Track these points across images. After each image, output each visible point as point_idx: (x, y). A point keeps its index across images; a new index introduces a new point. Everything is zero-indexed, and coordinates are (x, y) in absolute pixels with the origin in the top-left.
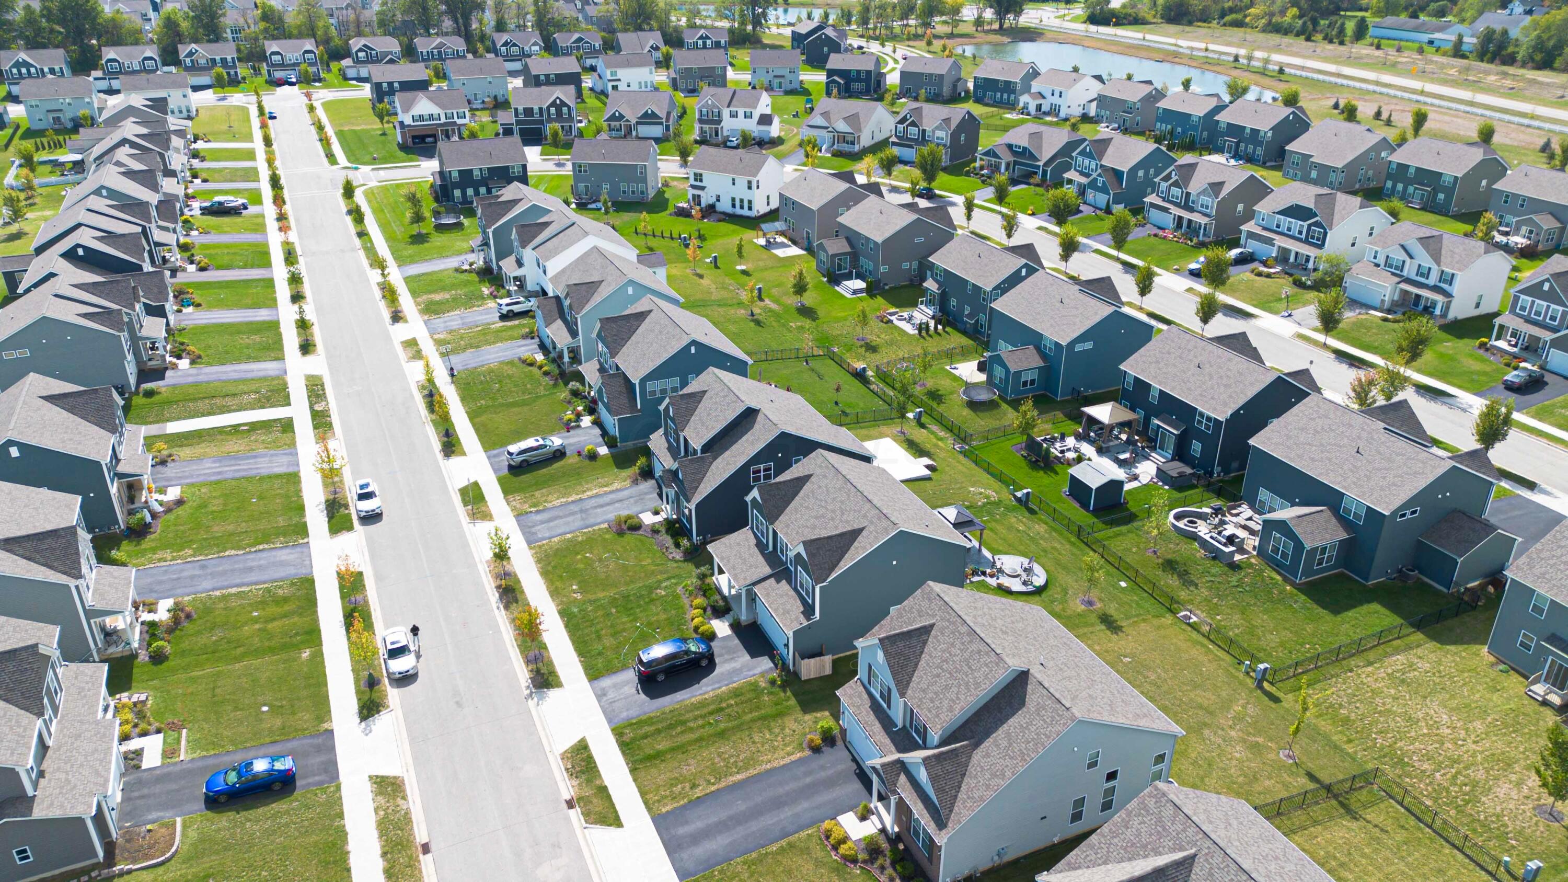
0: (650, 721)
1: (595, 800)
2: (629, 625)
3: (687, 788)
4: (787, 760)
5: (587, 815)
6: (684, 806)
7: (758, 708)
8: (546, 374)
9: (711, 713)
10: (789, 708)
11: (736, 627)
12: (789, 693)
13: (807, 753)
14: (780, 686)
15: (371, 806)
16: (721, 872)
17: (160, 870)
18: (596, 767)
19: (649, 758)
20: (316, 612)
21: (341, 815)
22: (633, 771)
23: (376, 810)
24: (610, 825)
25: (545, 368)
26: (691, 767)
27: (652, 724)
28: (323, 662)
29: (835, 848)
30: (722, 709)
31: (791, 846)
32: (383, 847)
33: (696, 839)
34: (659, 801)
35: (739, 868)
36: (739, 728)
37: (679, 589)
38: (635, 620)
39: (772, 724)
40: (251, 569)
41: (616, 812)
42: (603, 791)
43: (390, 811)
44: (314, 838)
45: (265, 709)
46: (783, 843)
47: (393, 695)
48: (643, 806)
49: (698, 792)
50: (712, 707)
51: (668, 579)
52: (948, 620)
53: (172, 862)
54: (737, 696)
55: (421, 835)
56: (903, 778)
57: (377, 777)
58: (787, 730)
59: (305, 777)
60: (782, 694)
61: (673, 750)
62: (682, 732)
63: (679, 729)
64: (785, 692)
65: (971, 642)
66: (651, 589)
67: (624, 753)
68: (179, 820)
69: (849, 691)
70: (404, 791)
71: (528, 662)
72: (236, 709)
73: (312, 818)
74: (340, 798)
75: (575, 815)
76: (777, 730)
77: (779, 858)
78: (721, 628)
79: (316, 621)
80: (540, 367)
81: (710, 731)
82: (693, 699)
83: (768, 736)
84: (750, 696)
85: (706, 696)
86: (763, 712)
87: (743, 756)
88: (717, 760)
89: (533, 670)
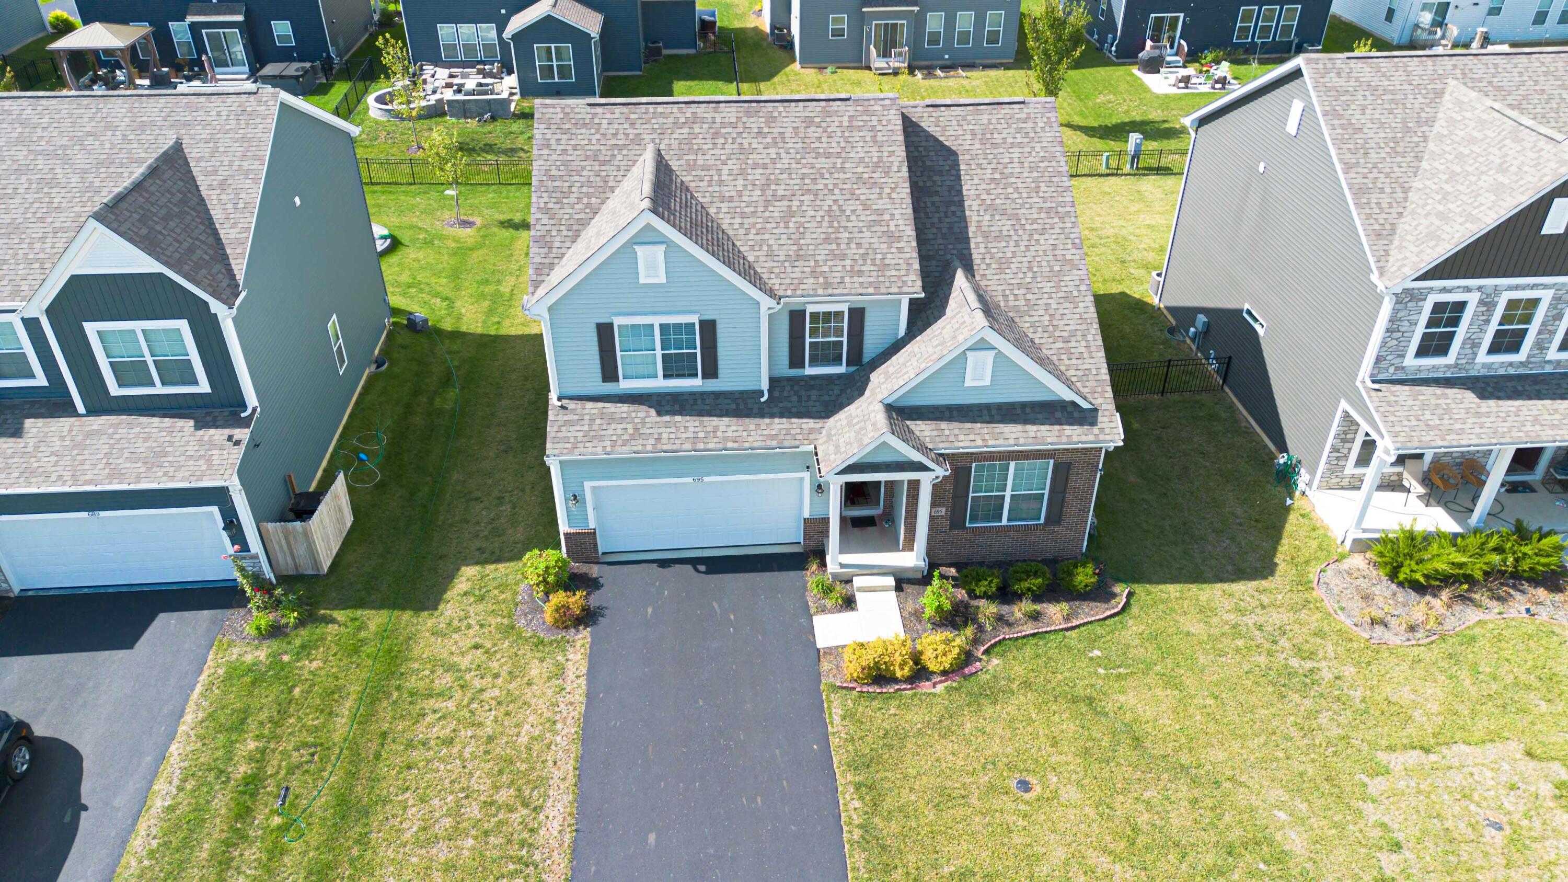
4: (577, 686)
7: (333, 694)
9: (244, 813)
10: (384, 634)
12: (339, 615)
13: (583, 637)
14: (301, 623)
29: (920, 673)
30: (252, 784)
39: (412, 683)
46: (845, 778)
50: (222, 802)
54: (239, 726)
58: (464, 662)
60: (333, 629)
69: (575, 432)
76: (445, 680)
77: (889, 803)
81: (314, 837)
82: (137, 843)
83: (451, 705)
84: (267, 697)
85: (158, 804)
86: (355, 688)
87: (480, 783)
88: (441, 852)
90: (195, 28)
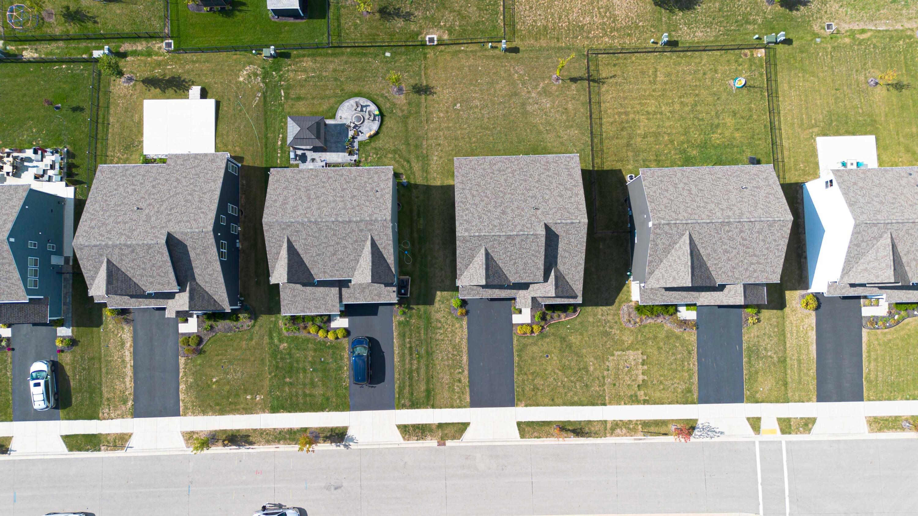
1: (446, 432)
2: (308, 375)
3: (459, 384)
4: (466, 330)
5: (454, 438)
6: (471, 390)
7: (419, 328)
9: (411, 354)
10: (425, 312)
11: (346, 315)
12: (415, 307)
13: (466, 318)
14: (407, 310)
16: (518, 387)
18: (422, 425)
19: (428, 396)
22: (433, 407)
24: (466, 428)
26: (444, 378)
27: (404, 387)
30: (411, 347)
31: (519, 351)
34: (461, 401)
35: (520, 378)
36: (428, 344)
37: (286, 334)
39: (433, 325)
41: (459, 423)
42: (440, 426)
46: (515, 354)
48: (461, 409)
49: (465, 381)
50: (406, 351)
51: (271, 338)
52: (490, 241)
54: (404, 336)
58: (442, 320)
60: (414, 311)
61: (428, 383)
62: (417, 374)
63: (415, 375)
64: (413, 309)
65: (513, 240)
66: (276, 351)
67: (417, 408)
69: (465, 293)
75: (449, 443)
77: (523, 359)
78: (340, 322)
81: (425, 359)
82: (395, 360)
83: (442, 331)
84: (407, 329)
85: (396, 352)
86: (423, 327)
87: (450, 349)
88: (446, 363)
89: (325, 441)
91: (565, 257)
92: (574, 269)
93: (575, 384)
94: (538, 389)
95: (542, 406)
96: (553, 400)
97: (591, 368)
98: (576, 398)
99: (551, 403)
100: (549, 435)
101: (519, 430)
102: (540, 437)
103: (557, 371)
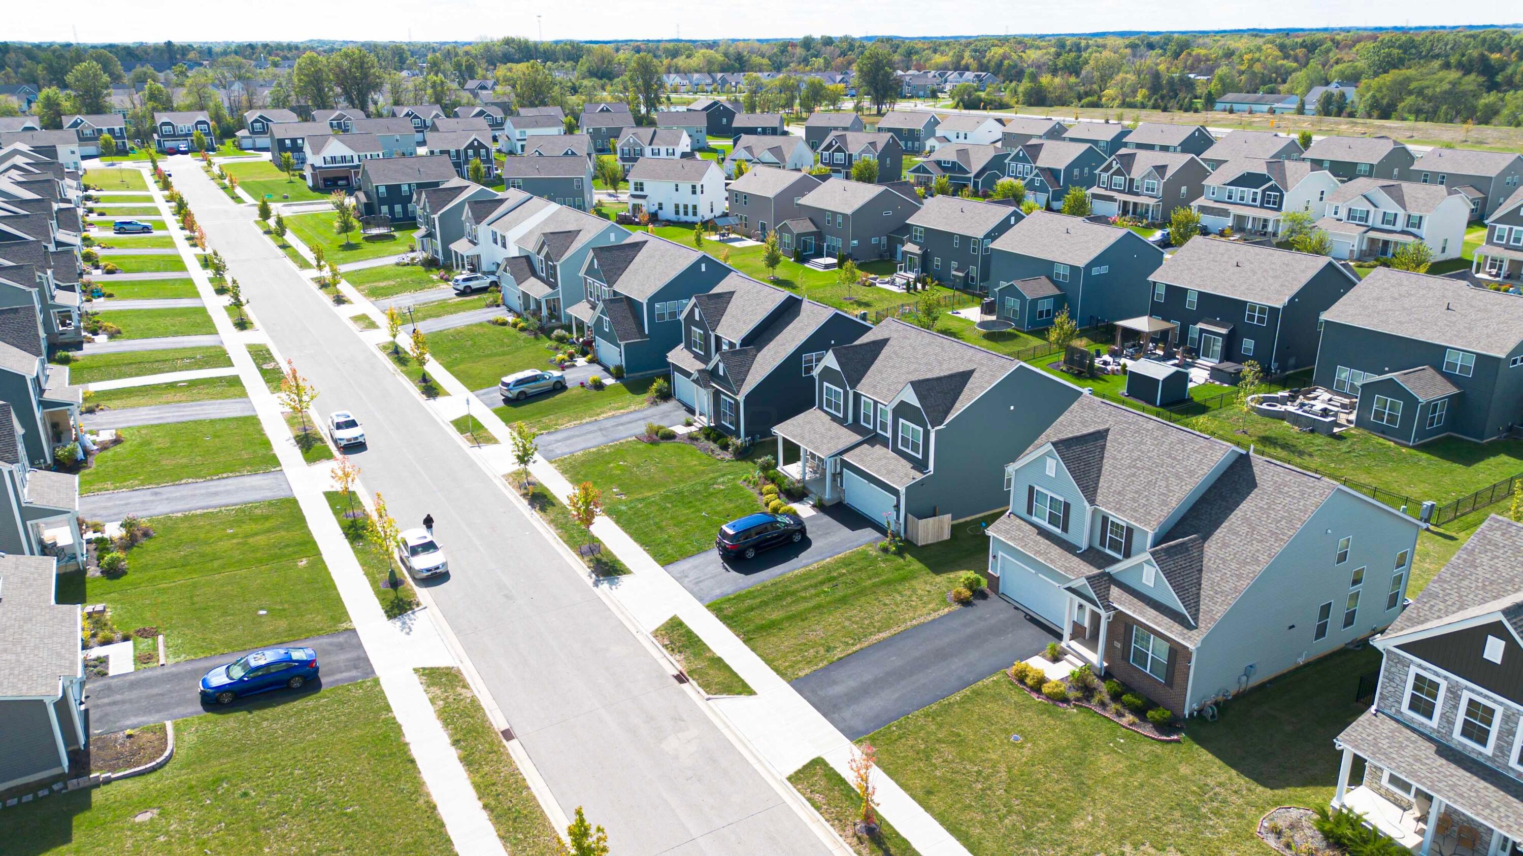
0: (750, 595)
1: (711, 672)
2: (692, 516)
3: (822, 652)
4: (935, 615)
5: (707, 686)
6: (825, 668)
7: (877, 575)
8: (523, 329)
9: (822, 583)
10: (914, 571)
11: (820, 507)
12: (908, 558)
13: (956, 607)
14: (894, 553)
15: (425, 698)
16: (899, 727)
17: (152, 778)
18: (700, 640)
19: (761, 628)
20: (306, 527)
21: (388, 709)
22: (746, 642)
23: (432, 701)
24: (740, 693)
25: (520, 325)
26: (817, 630)
27: (754, 598)
28: (326, 568)
29: (1035, 690)
30: (835, 578)
31: (977, 693)
32: (451, 736)
33: (853, 697)
34: (791, 666)
35: (921, 721)
36: (862, 592)
37: (739, 482)
38: (699, 511)
39: (900, 587)
40: (216, 494)
41: (742, 681)
42: (718, 662)
43: (451, 700)
44: (356, 733)
45: (262, 612)
46: (967, 691)
47: (423, 594)
48: (774, 674)
49: (838, 654)
50: (822, 577)
51: (723, 476)
52: (1126, 422)
53: (167, 768)
54: (848, 565)
55: (499, 722)
56: (1115, 591)
57: (424, 669)
58: (920, 592)
59: (331, 673)
60: (901, 560)
61: (790, 618)
62: (794, 602)
63: (789, 600)
64: (904, 558)
65: (1167, 434)
66: (707, 486)
67: (729, 626)
68: (169, 725)
69: (1002, 527)
70: (463, 680)
71: (582, 554)
72: (225, 614)
73: (350, 713)
74: (382, 692)
75: (691, 689)
76: (908, 593)
77: (968, 706)
78: (805, 510)
79: (309, 534)
80: (515, 325)
81: (828, 599)
82: (797, 571)
83: (900, 598)
84: (863, 564)
85: (811, 567)
86: (885, 578)
87: (878, 618)
88: (847, 623)
89: (591, 560)
90: (1202, 331)
91: (1236, 534)
92: (1234, 566)
93: (1009, 813)
94: (928, 758)
95: (897, 781)
96: (929, 793)
97: (1078, 824)
98: (976, 831)
99: (921, 794)
100: (838, 820)
101: (805, 767)
102: (818, 809)
103: (1003, 768)
